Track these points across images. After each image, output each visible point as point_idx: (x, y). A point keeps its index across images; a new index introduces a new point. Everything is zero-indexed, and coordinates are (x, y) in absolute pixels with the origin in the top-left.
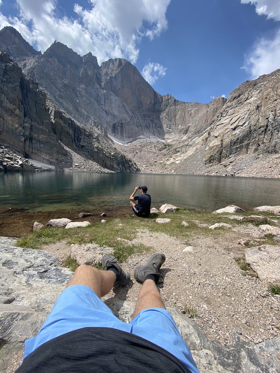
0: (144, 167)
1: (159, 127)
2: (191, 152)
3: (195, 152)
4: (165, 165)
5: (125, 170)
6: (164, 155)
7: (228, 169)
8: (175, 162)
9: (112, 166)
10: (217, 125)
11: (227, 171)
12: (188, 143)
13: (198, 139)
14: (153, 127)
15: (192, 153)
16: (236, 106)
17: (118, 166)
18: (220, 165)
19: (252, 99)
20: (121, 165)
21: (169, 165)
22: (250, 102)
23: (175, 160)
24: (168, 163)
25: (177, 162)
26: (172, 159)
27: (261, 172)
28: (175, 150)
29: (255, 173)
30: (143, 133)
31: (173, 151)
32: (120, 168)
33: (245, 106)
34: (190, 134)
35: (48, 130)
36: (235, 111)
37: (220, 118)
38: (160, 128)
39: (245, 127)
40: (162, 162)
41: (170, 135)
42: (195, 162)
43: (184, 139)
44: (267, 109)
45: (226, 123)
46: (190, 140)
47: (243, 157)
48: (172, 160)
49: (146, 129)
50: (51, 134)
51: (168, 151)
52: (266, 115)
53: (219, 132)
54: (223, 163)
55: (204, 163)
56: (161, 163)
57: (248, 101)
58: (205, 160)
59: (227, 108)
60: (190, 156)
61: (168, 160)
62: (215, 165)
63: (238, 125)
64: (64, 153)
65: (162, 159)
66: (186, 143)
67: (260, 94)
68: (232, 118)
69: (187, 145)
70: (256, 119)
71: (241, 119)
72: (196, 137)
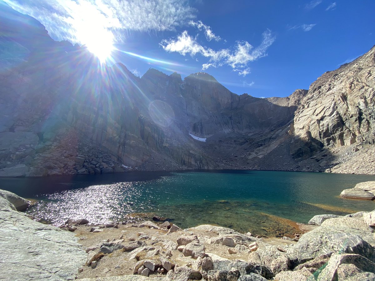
0: (224, 163)
1: (238, 122)
2: (274, 145)
3: (279, 145)
4: (247, 159)
5: (202, 166)
6: (246, 149)
7: (322, 164)
8: (258, 156)
9: (190, 163)
10: (300, 116)
11: (320, 166)
12: (271, 136)
13: (282, 131)
14: (231, 123)
15: (276, 147)
16: (318, 98)
17: (196, 162)
18: (311, 159)
19: (335, 88)
20: (198, 162)
21: (251, 160)
22: (333, 92)
23: (258, 155)
24: (250, 157)
25: (260, 157)
26: (254, 153)
27: (363, 167)
28: (258, 143)
29: (355, 169)
30: (222, 129)
31: (254, 145)
32: (198, 165)
33: (328, 96)
34: (273, 127)
35: (138, 137)
36: (317, 102)
37: (301, 110)
38: (239, 124)
39: (333, 117)
40: (243, 156)
41: (250, 129)
42: (281, 157)
43: (266, 132)
44: (354, 97)
45: (309, 114)
46: (273, 133)
47: (339, 150)
48: (254, 155)
49: (225, 125)
50: (140, 139)
51: (250, 145)
52: (355, 103)
53: (304, 124)
54: (314, 157)
55: (292, 157)
56: (242, 158)
57: (331, 91)
58: (292, 154)
59: (308, 99)
60: (274, 150)
61: (250, 154)
62: (305, 159)
63: (324, 115)
64: (148, 155)
65: (243, 154)
66: (269, 136)
67: (342, 83)
68: (315, 109)
69: (270, 138)
70: (344, 108)
71: (326, 110)
72: (279, 129)
